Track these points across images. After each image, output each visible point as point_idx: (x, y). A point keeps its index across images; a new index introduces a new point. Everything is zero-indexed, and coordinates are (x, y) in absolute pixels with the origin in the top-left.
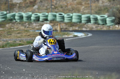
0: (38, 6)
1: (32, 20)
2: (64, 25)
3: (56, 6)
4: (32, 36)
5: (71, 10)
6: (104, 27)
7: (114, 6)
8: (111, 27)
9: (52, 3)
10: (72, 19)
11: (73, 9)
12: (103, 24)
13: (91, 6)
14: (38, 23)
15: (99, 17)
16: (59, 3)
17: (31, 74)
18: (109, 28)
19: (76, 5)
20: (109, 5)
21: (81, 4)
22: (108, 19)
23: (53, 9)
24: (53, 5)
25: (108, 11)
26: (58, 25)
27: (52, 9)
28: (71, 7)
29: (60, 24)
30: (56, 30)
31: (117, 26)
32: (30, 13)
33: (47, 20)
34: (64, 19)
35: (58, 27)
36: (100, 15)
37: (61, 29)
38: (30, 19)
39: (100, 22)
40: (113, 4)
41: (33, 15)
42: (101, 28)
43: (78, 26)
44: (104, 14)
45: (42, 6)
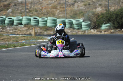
0: (12, 9)
1: (6, 24)
2: (38, 29)
3: (30, 9)
4: (5, 40)
5: (46, 13)
6: (79, 31)
7: (90, 10)
8: (86, 31)
9: (27, 7)
10: (47, 23)
11: (48, 13)
12: (79, 29)
13: (66, 10)
14: (12, 27)
15: (74, 21)
16: (34, 7)
17: (5, 79)
18: (85, 32)
19: (51, 9)
20: (84, 9)
21: (56, 8)
22: (83, 24)
23: (28, 12)
24: (27, 9)
25: (83, 16)
26: (32, 29)
27: (26, 13)
28: (45, 11)
29: (34, 28)
30: (30, 34)
31: (92, 30)
32: (4, 17)
33: (21, 24)
34: (38, 23)
35: (32, 31)
36: (76, 19)
37: (36, 33)
38: (4, 23)
39: (75, 26)
40: (88, 8)
41: (7, 19)
42: (76, 33)
43: (53, 30)
44: (80, 19)
45: (16, 10)
